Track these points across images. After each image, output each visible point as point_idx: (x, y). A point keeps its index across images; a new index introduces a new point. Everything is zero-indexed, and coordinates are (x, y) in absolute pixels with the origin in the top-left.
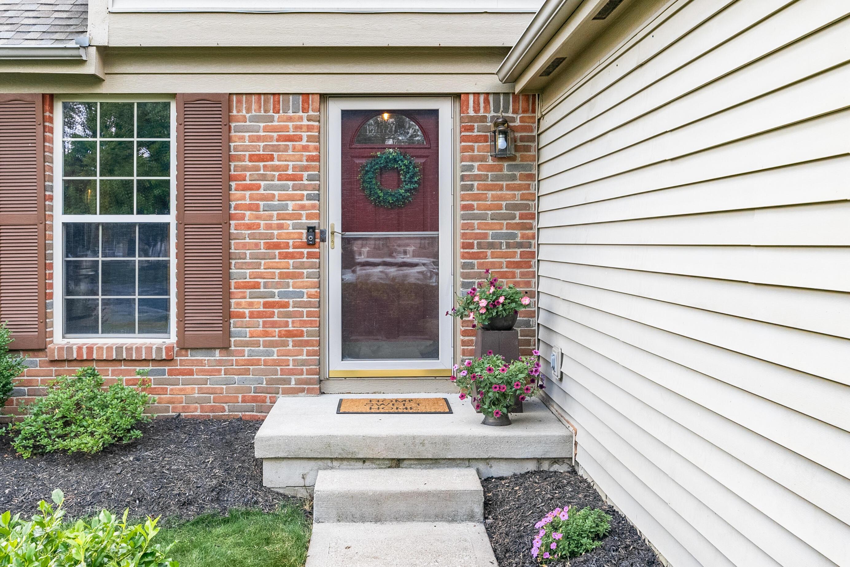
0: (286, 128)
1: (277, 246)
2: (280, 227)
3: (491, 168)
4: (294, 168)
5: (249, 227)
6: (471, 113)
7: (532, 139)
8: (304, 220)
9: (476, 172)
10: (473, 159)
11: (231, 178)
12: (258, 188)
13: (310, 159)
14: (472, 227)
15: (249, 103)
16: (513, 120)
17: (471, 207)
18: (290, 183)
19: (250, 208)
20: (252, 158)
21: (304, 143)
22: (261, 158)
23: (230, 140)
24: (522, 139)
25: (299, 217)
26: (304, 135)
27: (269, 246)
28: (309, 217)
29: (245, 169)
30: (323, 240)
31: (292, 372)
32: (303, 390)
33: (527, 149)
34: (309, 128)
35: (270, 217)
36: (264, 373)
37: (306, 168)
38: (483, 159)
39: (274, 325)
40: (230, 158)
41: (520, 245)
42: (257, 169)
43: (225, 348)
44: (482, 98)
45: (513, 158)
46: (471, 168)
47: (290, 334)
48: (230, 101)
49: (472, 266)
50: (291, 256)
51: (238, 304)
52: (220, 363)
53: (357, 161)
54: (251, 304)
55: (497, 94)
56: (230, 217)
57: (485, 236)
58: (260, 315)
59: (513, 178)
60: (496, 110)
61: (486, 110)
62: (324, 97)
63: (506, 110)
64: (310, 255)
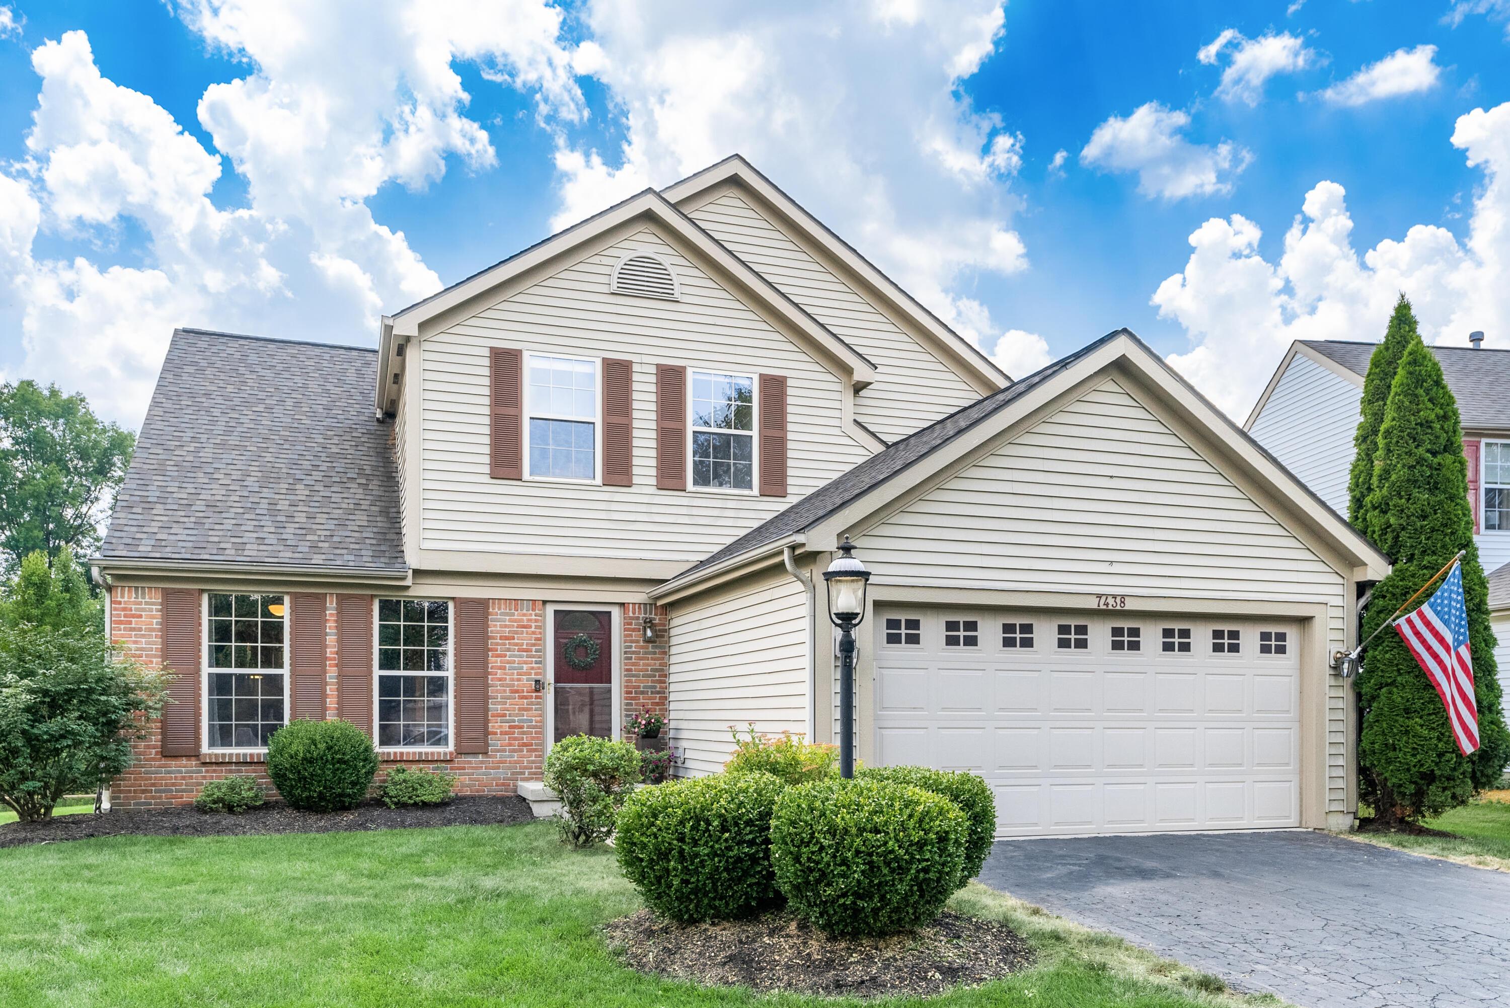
0: (522, 620)
1: (517, 691)
2: (519, 680)
3: (642, 647)
4: (527, 645)
5: (500, 680)
6: (631, 615)
7: (665, 631)
8: (533, 676)
9: (634, 649)
10: (632, 642)
11: (489, 650)
12: (505, 656)
13: (536, 639)
14: (630, 681)
15: (499, 604)
16: (655, 619)
17: (630, 670)
18: (525, 654)
19: (500, 668)
20: (501, 638)
21: (533, 629)
22: (507, 638)
23: (488, 626)
24: (660, 631)
25: (530, 674)
26: (533, 625)
27: (512, 692)
28: (536, 674)
29: (497, 644)
30: (543, 689)
31: (526, 768)
32: (532, 779)
33: (663, 636)
34: (536, 621)
35: (513, 674)
36: (509, 768)
37: (534, 645)
38: (637, 642)
39: (515, 739)
40: (489, 638)
41: (658, 693)
42: (505, 644)
43: (485, 753)
44: (637, 606)
45: (654, 642)
46: (631, 647)
47: (525, 745)
48: (488, 603)
49: (631, 704)
50: (526, 698)
51: (493, 726)
52: (482, 762)
53: (562, 640)
54: (501, 727)
55: (645, 604)
57: (639, 687)
58: (506, 733)
59: (655, 653)
60: (645, 613)
61: (640, 613)
62: (545, 602)
63: (651, 614)
64: (537, 697)
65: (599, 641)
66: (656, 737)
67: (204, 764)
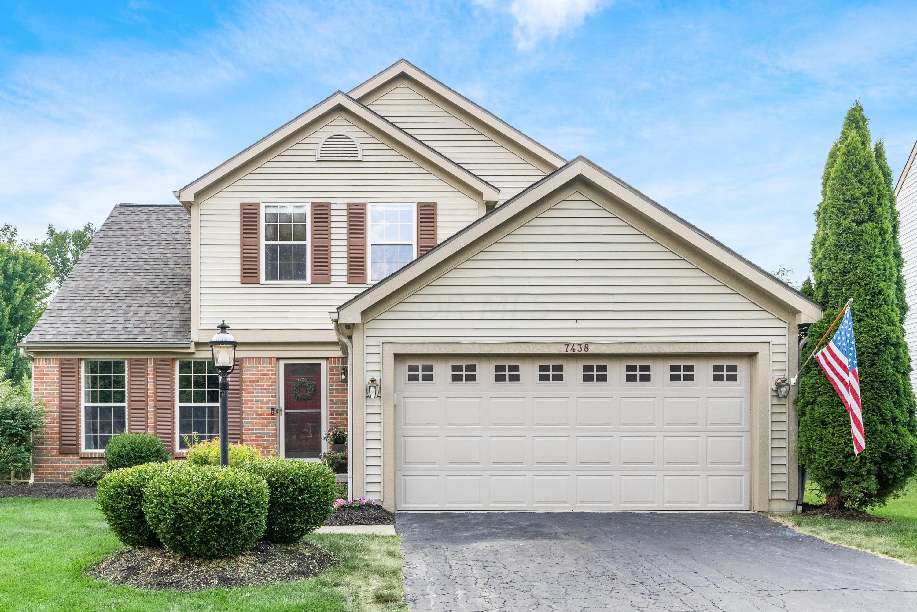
0: (263, 371)
1: (260, 415)
2: (261, 408)
3: (340, 386)
4: (266, 386)
5: (250, 408)
6: (333, 365)
8: (270, 405)
9: (335, 387)
10: (333, 382)
11: (242, 390)
12: (253, 393)
13: (272, 382)
14: (333, 408)
15: (249, 361)
17: (333, 400)
18: (265, 391)
19: (250, 401)
20: (251, 382)
21: (270, 376)
22: (254, 382)
23: (242, 375)
25: (268, 404)
26: (270, 373)
27: (257, 415)
28: (272, 404)
29: (248, 386)
30: (278, 413)
34: (272, 371)
35: (257, 404)
37: (271, 386)
38: (337, 382)
39: (259, 445)
40: (242, 382)
42: (253, 386)
44: (337, 359)
45: (347, 382)
46: (333, 386)
48: (242, 360)
49: (333, 422)
50: (265, 419)
51: (245, 437)
53: (290, 383)
54: (250, 437)
55: (342, 358)
56: (243, 404)
57: (338, 411)
58: (254, 441)
60: (342, 364)
61: (338, 364)
62: (278, 359)
64: (272, 418)
65: (314, 383)
66: (343, 443)
67: (81, 458)
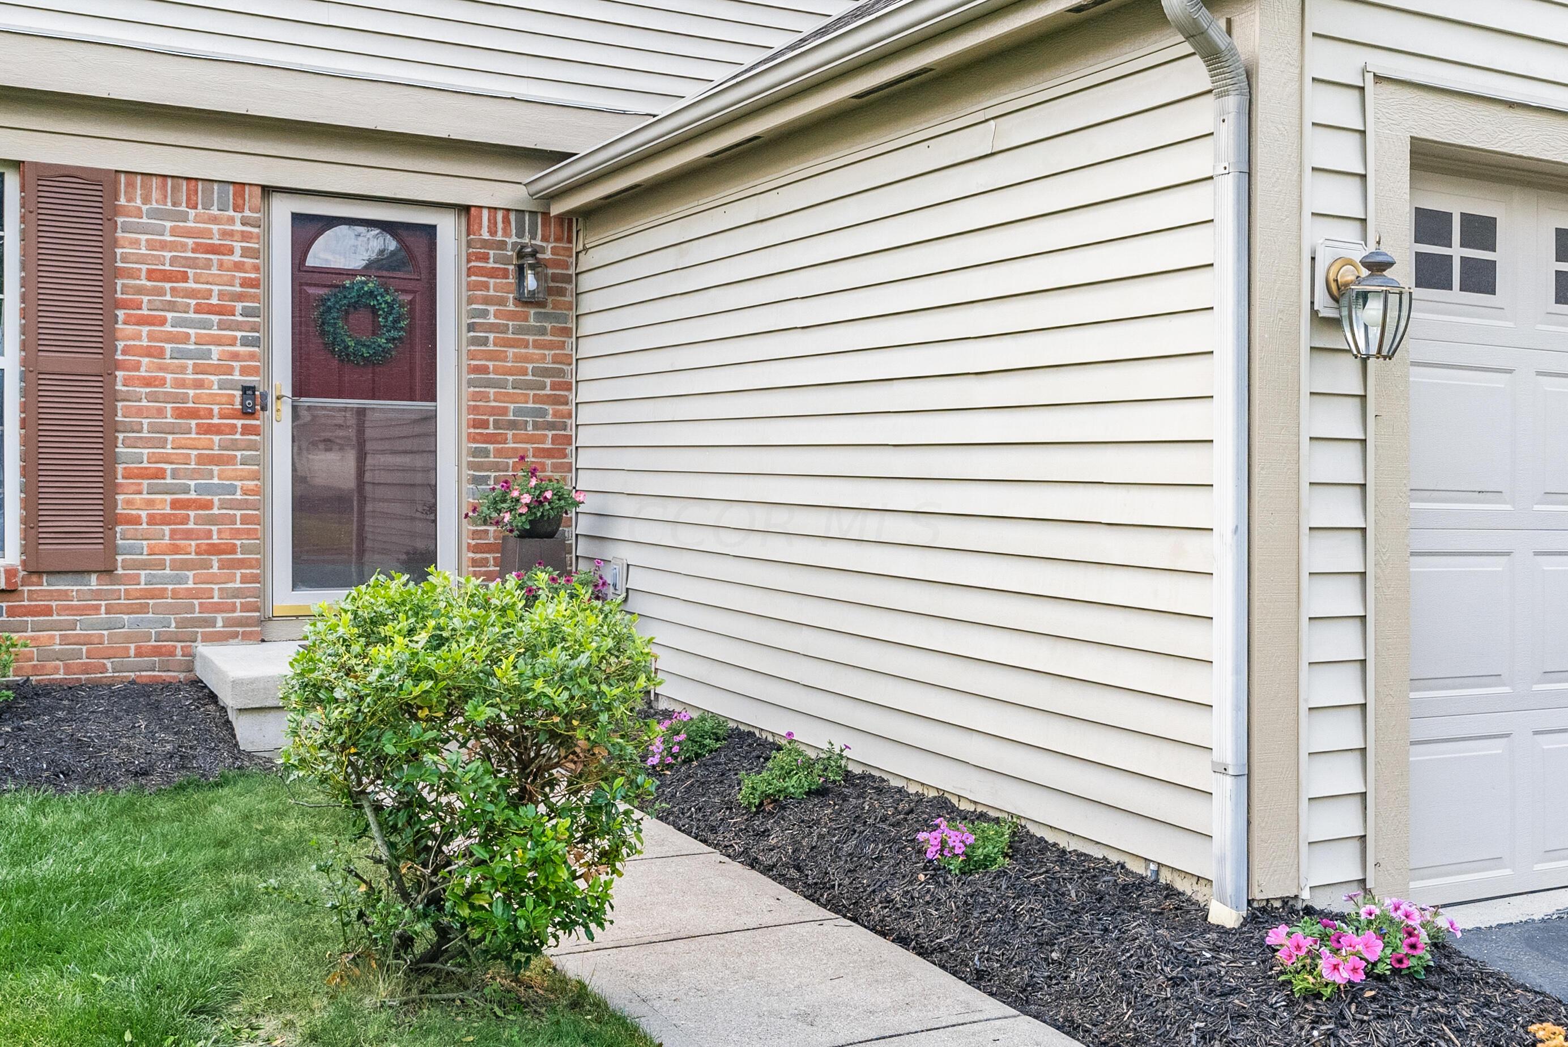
0: (209, 234)
1: (193, 414)
2: (199, 385)
3: (512, 316)
4: (221, 295)
5: (147, 382)
6: (486, 236)
7: (567, 279)
8: (237, 376)
9: (492, 320)
10: (487, 301)
11: (119, 305)
12: (163, 322)
13: (245, 283)
14: (485, 397)
15: (147, 188)
16: (543, 250)
17: (485, 370)
18: (215, 318)
19: (148, 352)
20: (151, 275)
21: (236, 257)
22: (167, 276)
23: (115, 243)
24: (555, 278)
25: (230, 371)
26: (237, 246)
27: (180, 414)
28: (244, 371)
29: (140, 290)
30: (264, 408)
31: (218, 608)
32: (235, 635)
33: (561, 292)
34: (245, 237)
35: (183, 369)
36: (172, 610)
37: (240, 297)
38: (502, 302)
39: (188, 535)
40: (115, 273)
41: (552, 426)
42: (161, 292)
43: (108, 572)
44: (500, 215)
45: (542, 304)
46: (485, 313)
47: (214, 550)
48: (116, 183)
49: (486, 453)
50: (217, 430)
51: (128, 502)
52: (98, 595)
53: (311, 290)
54: (150, 503)
55: (520, 212)
56: (118, 365)
57: (504, 411)
58: (165, 520)
59: (542, 331)
60: (520, 234)
61: (506, 232)
62: (268, 191)
63: (533, 237)
64: (246, 430)
65: (408, 298)
66: (551, 535)
